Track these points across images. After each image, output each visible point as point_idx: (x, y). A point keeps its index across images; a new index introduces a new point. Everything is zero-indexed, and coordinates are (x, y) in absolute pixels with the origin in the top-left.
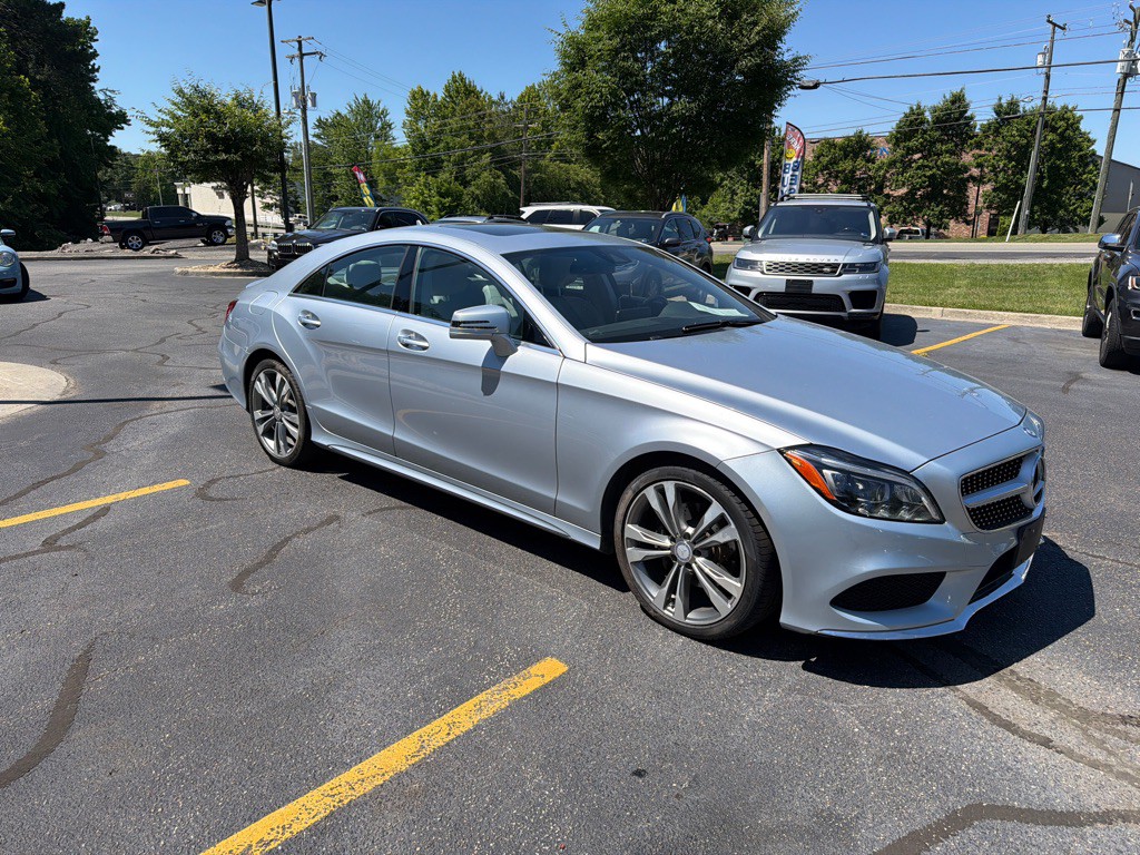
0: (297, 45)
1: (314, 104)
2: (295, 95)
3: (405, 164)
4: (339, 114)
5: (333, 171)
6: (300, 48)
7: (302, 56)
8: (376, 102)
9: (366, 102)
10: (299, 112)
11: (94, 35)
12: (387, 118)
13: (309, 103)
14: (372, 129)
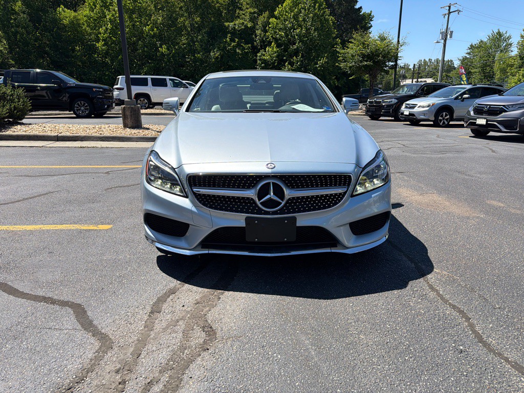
0: (448, 8)
1: (451, 37)
2: (442, 33)
3: (514, 65)
4: (482, 41)
5: (472, 71)
6: (449, 10)
7: (450, 13)
8: (504, 32)
9: (499, 34)
10: (443, 41)
11: (372, 18)
12: (510, 41)
13: (449, 36)
14: (499, 46)
